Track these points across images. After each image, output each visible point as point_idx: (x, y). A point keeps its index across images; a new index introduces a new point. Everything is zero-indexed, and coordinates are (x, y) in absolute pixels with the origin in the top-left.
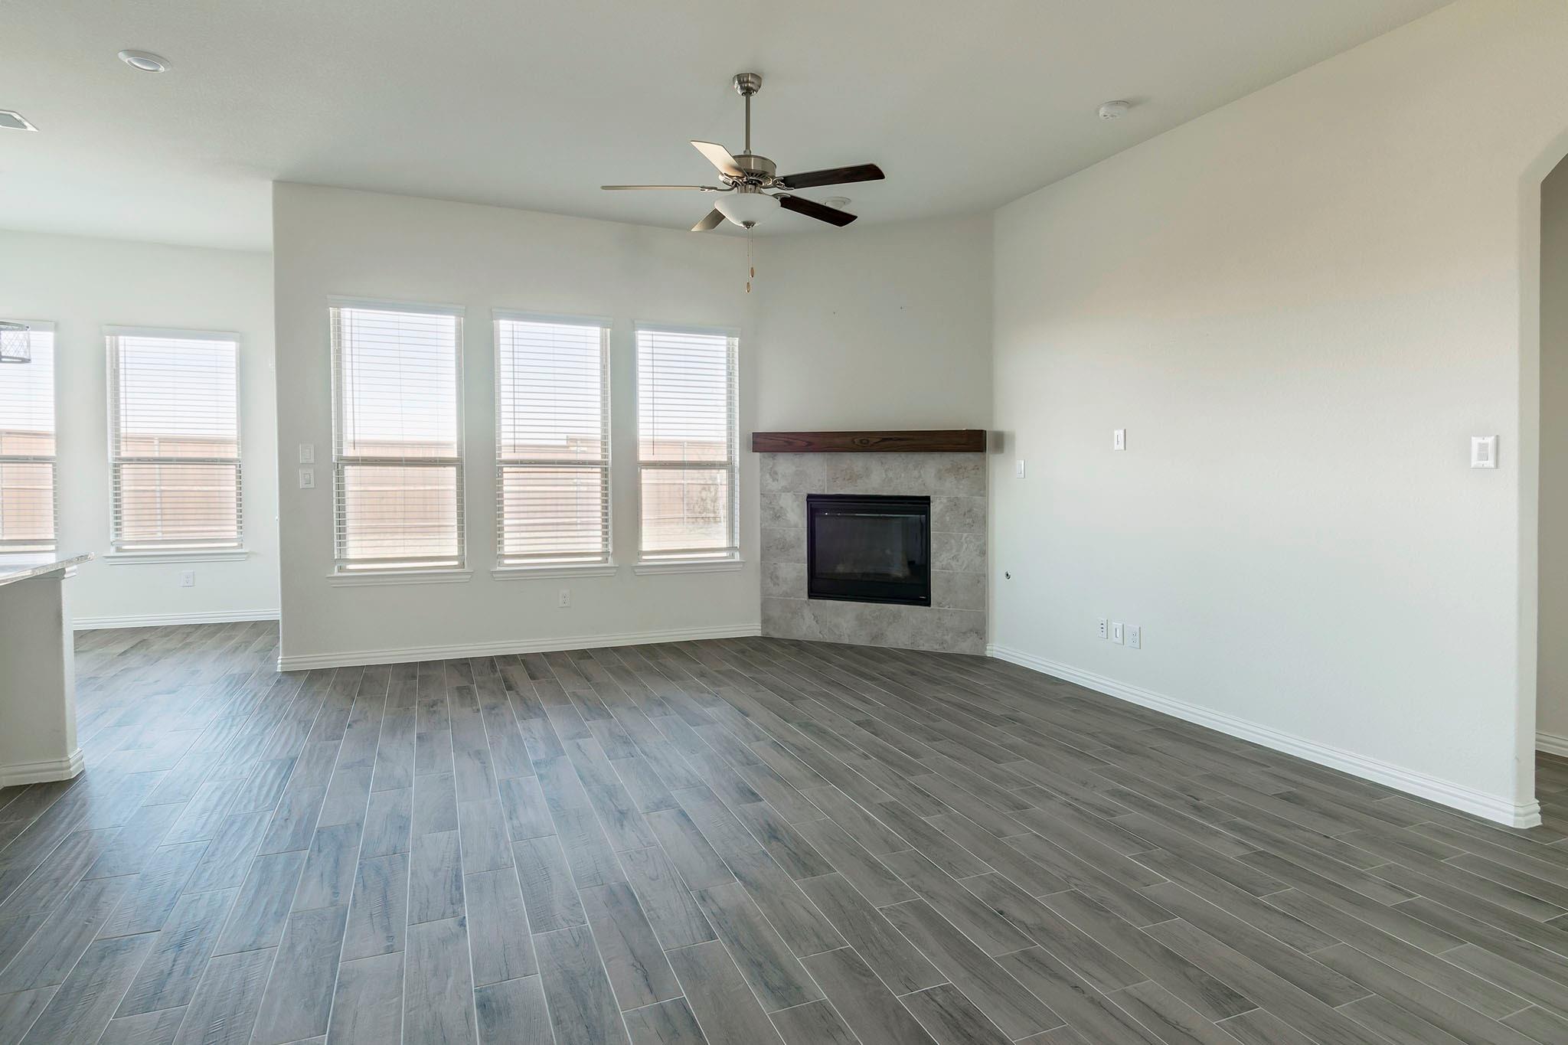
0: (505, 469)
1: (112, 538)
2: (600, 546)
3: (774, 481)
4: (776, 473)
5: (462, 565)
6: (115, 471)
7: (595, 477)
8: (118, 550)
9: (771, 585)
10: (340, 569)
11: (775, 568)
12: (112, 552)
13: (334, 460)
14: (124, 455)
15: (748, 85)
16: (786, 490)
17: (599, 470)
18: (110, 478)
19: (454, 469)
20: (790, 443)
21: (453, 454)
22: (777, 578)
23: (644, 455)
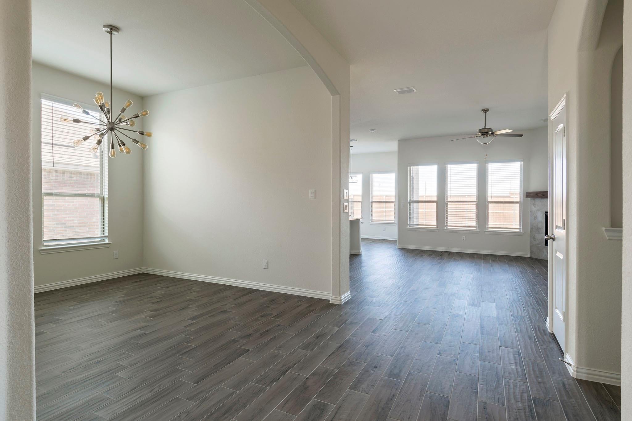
0: (448, 203)
1: (371, 219)
2: (475, 225)
3: (534, 207)
4: (535, 205)
5: (437, 228)
6: (372, 204)
7: (474, 206)
8: (372, 221)
9: (533, 241)
10: (410, 226)
11: (535, 236)
12: (371, 222)
13: (409, 201)
14: (373, 200)
15: (485, 111)
16: (538, 210)
17: (475, 204)
18: (371, 205)
19: (436, 203)
20: (537, 195)
21: (435, 199)
22: (535, 238)
23: (490, 200)
